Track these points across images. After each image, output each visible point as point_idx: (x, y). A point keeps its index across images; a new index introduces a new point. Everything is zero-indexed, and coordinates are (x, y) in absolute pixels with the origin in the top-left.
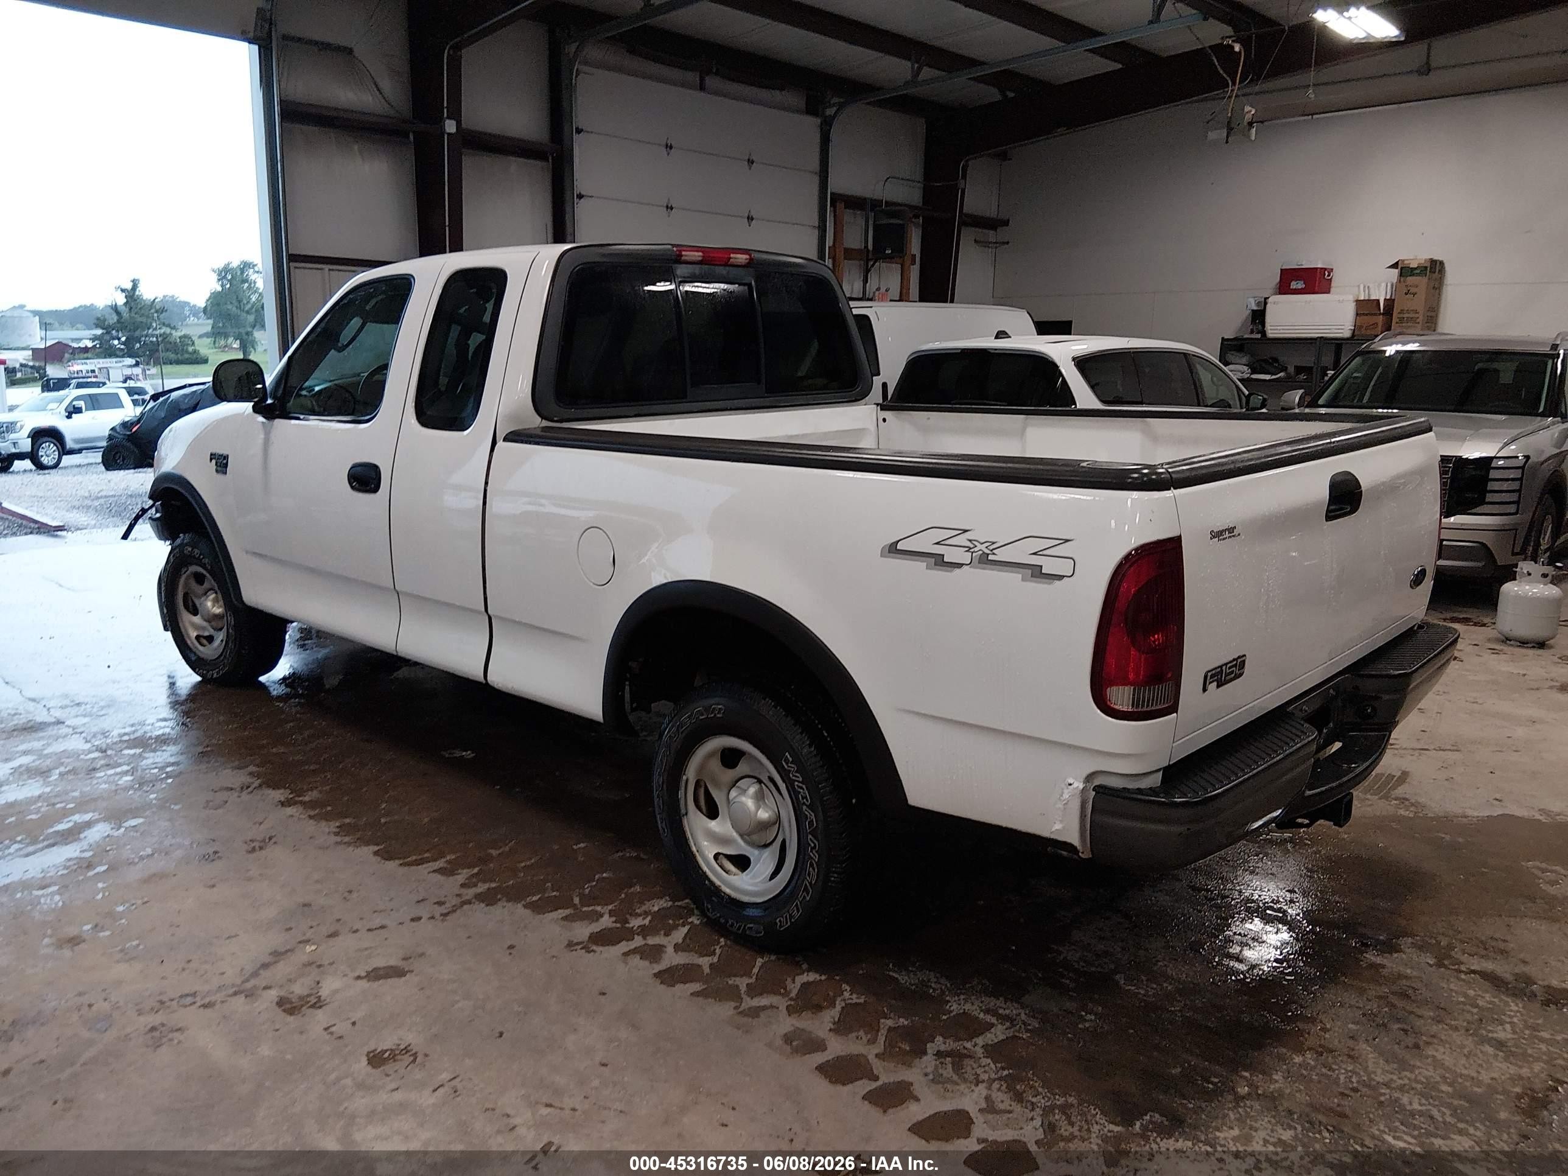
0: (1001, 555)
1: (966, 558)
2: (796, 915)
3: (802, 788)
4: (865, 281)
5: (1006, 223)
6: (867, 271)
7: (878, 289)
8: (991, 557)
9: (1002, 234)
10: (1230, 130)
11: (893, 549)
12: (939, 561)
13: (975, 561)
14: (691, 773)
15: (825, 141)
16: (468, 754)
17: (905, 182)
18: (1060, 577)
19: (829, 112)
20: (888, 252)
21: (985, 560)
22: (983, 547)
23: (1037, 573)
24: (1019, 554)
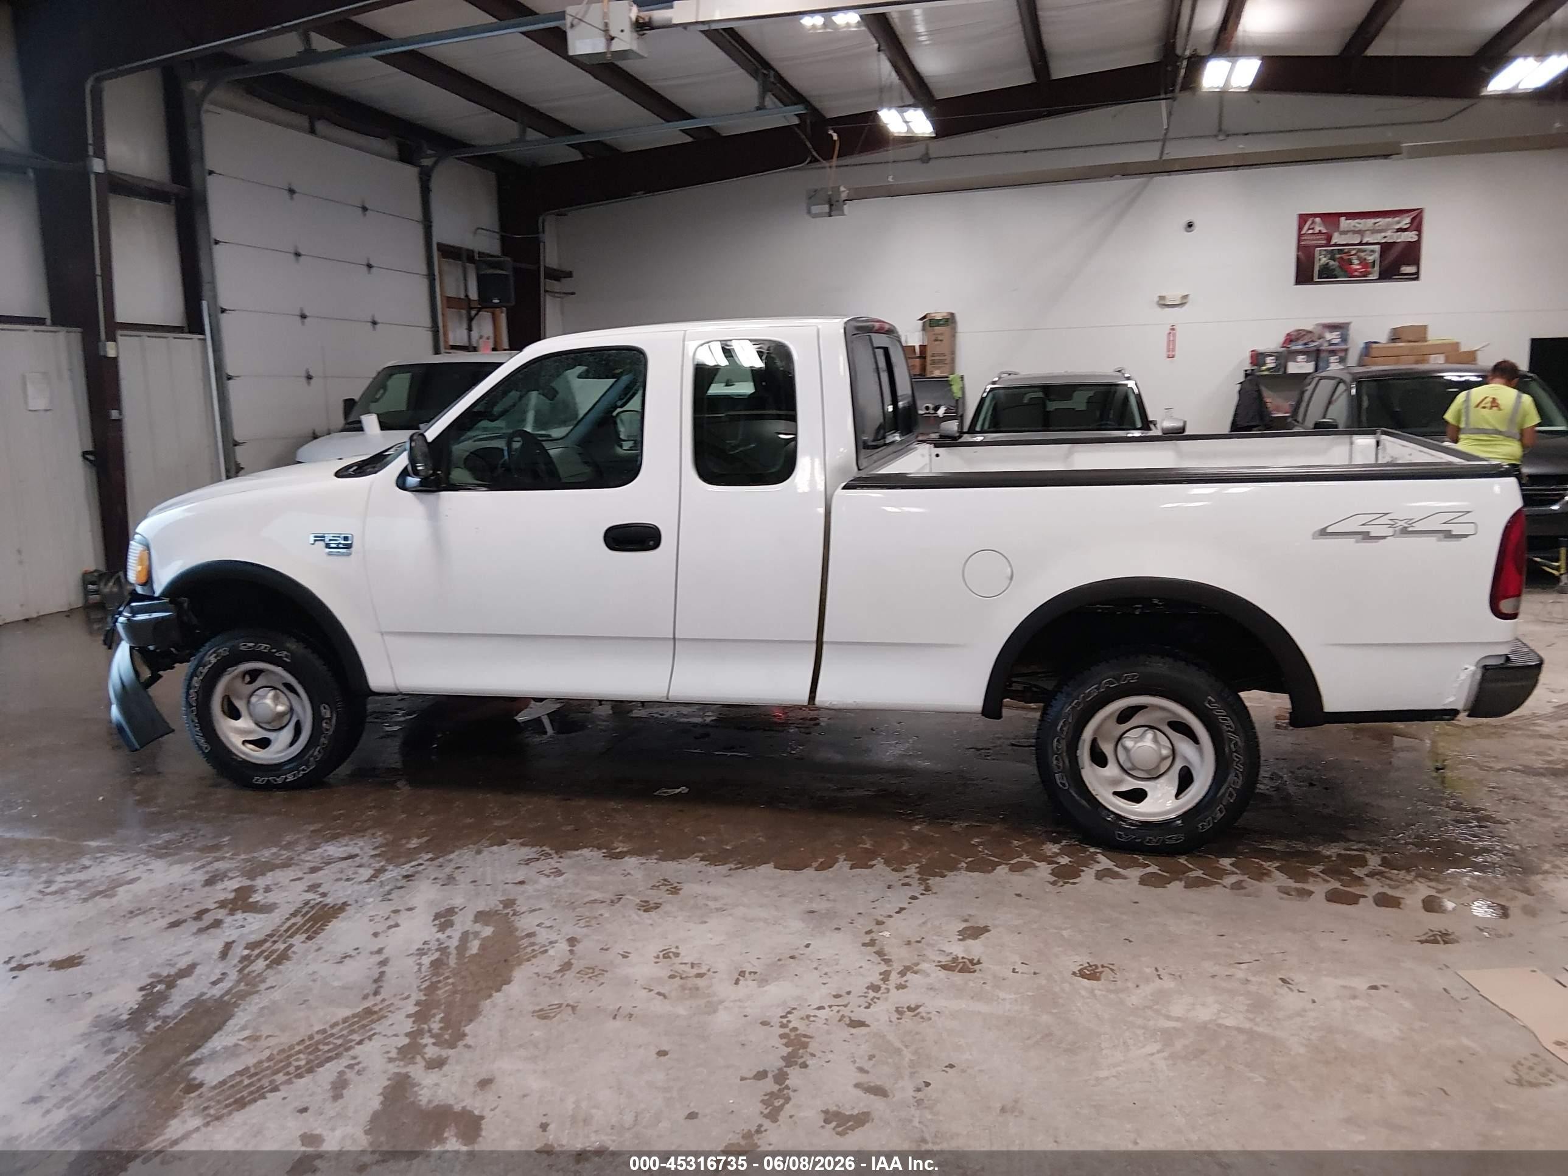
0: (1418, 527)
1: (1390, 531)
2: (1219, 816)
3: (1226, 720)
4: (470, 329)
5: (570, 275)
6: (470, 320)
7: (481, 337)
8: (1410, 529)
9: (566, 285)
10: (831, 205)
11: (1323, 533)
12: (1366, 536)
13: (1398, 532)
14: (1088, 734)
15: (425, 191)
16: (683, 789)
17: (488, 233)
18: (1466, 536)
19: (427, 162)
20: (496, 301)
21: (1405, 532)
22: (1402, 523)
23: (1448, 535)
24: (1435, 524)
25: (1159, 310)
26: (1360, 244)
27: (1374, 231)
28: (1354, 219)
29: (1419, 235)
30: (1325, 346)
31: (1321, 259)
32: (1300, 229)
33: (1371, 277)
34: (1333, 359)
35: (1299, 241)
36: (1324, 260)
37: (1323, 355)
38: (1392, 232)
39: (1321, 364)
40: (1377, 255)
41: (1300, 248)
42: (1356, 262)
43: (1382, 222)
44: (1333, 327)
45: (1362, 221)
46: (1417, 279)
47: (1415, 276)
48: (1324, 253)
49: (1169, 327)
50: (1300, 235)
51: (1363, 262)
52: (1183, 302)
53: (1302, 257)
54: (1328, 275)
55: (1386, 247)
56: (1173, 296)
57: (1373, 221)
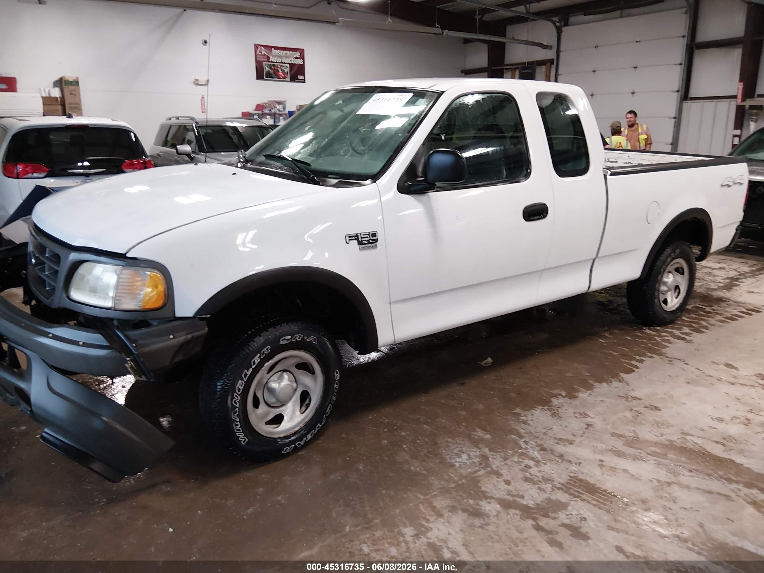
25: (194, 86)
26: (282, 63)
27: (287, 57)
28: (277, 50)
29: (304, 62)
30: (277, 112)
31: (266, 69)
32: (256, 52)
33: (287, 80)
34: (281, 118)
35: (256, 57)
36: (267, 69)
37: (277, 116)
38: (292, 58)
39: (276, 121)
40: (288, 69)
41: (257, 61)
42: (280, 71)
43: (289, 53)
44: (279, 103)
45: (281, 51)
46: (304, 82)
47: (304, 81)
48: (267, 65)
49: (202, 96)
50: (256, 55)
51: (283, 71)
52: (207, 84)
53: (258, 67)
54: (269, 76)
55: (292, 65)
56: (202, 79)
57: (285, 52)
